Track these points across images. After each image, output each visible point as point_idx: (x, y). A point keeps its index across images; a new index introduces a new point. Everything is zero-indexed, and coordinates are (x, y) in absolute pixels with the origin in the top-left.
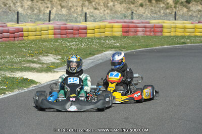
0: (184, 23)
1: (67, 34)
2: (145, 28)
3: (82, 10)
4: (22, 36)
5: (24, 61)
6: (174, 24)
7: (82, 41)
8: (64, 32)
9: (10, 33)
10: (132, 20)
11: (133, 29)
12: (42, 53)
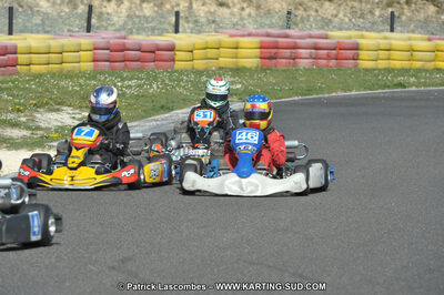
0: (410, 39)
1: (125, 60)
2: (316, 49)
3: (190, 7)
4: (15, 64)
6: (387, 41)
8: (118, 57)
11: (286, 52)
12: (47, 103)
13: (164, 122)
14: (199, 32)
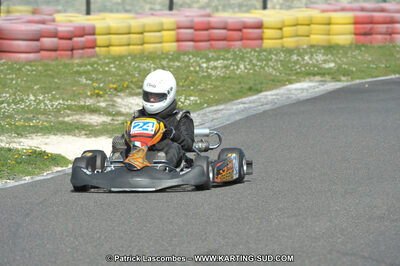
1: (210, 39)
4: (93, 45)
5: (69, 108)
7: (242, 58)
8: (202, 36)
9: (60, 38)
10: (383, 5)
11: (382, 28)
12: (127, 87)
13: (252, 105)
14: (289, 8)
